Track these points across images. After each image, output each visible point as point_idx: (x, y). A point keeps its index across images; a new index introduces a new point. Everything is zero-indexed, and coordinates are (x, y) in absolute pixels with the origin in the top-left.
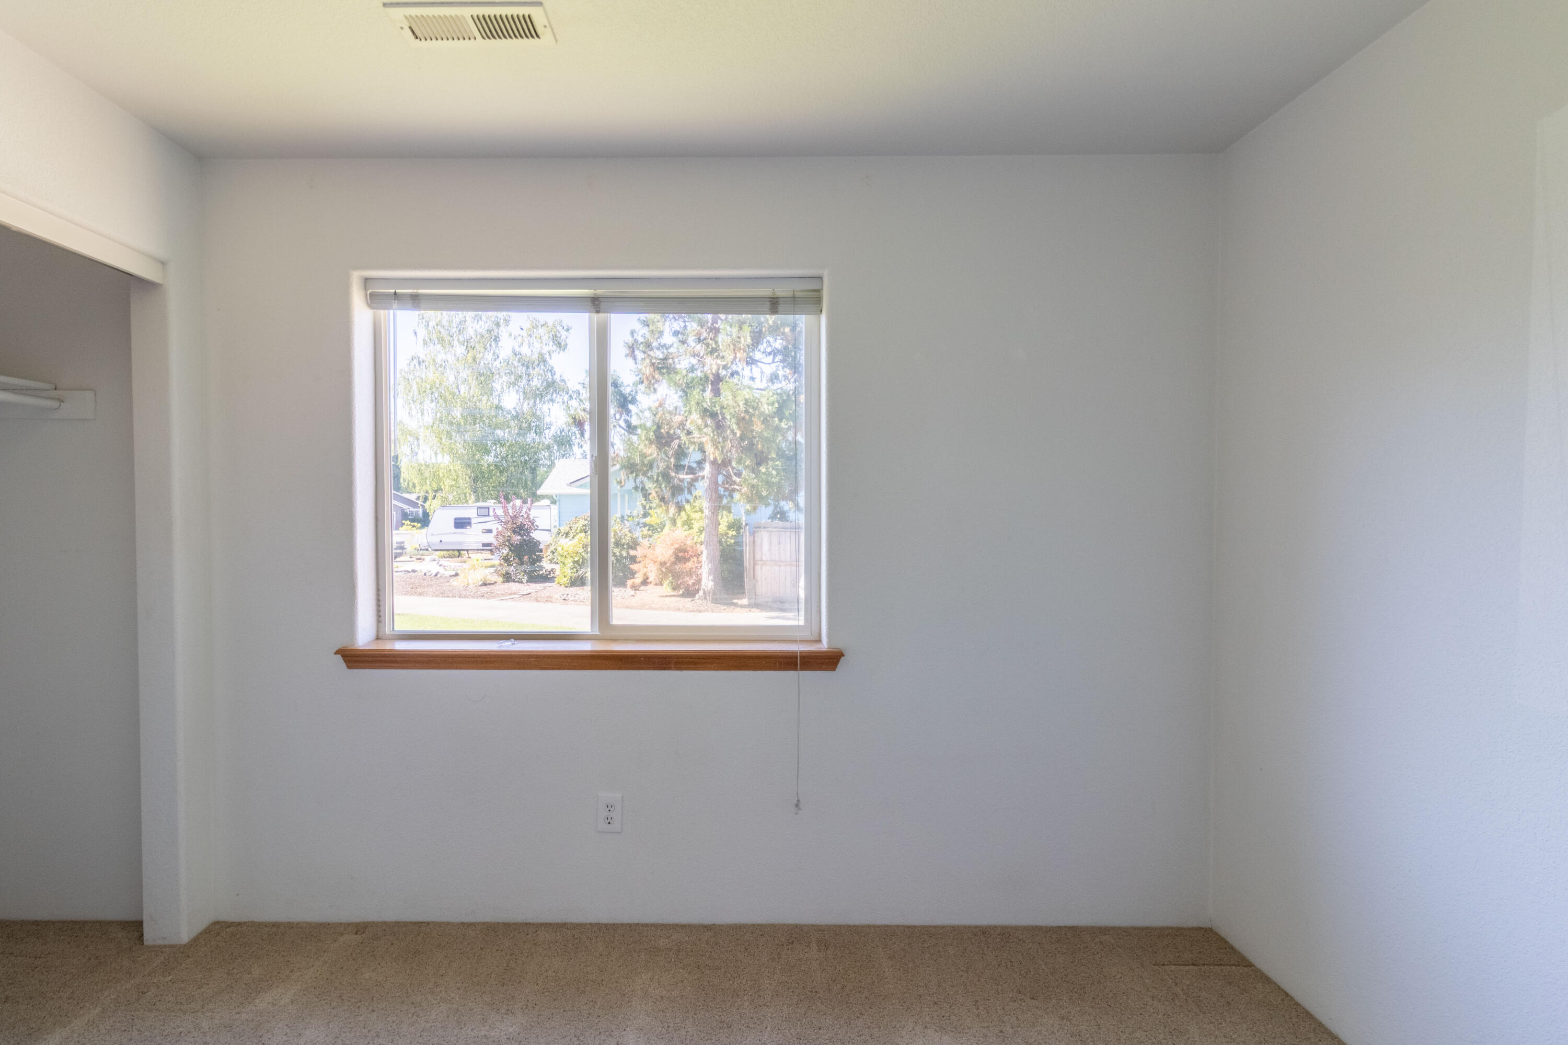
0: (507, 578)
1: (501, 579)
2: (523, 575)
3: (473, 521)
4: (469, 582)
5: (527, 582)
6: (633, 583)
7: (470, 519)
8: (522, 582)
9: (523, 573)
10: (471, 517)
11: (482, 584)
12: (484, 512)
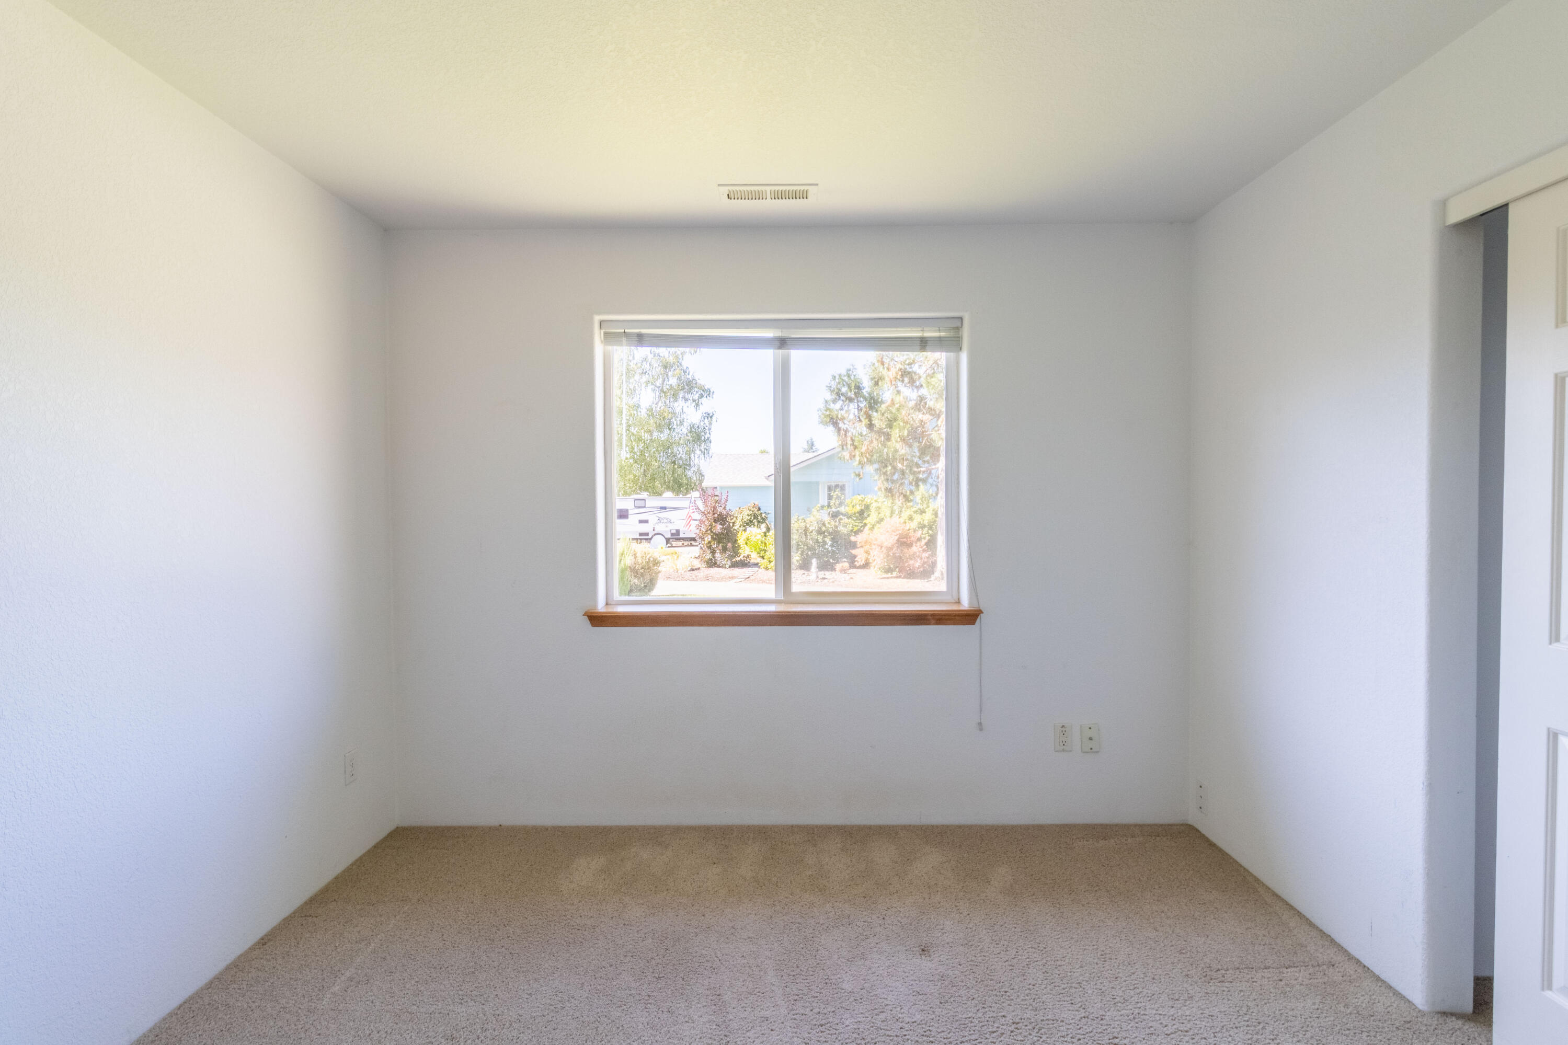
0: (712, 564)
1: (704, 565)
2: (727, 561)
3: (630, 512)
4: (678, 567)
5: (730, 567)
6: (842, 566)
7: (627, 510)
8: (725, 567)
9: (727, 559)
10: (629, 508)
11: (691, 569)
12: (641, 503)
